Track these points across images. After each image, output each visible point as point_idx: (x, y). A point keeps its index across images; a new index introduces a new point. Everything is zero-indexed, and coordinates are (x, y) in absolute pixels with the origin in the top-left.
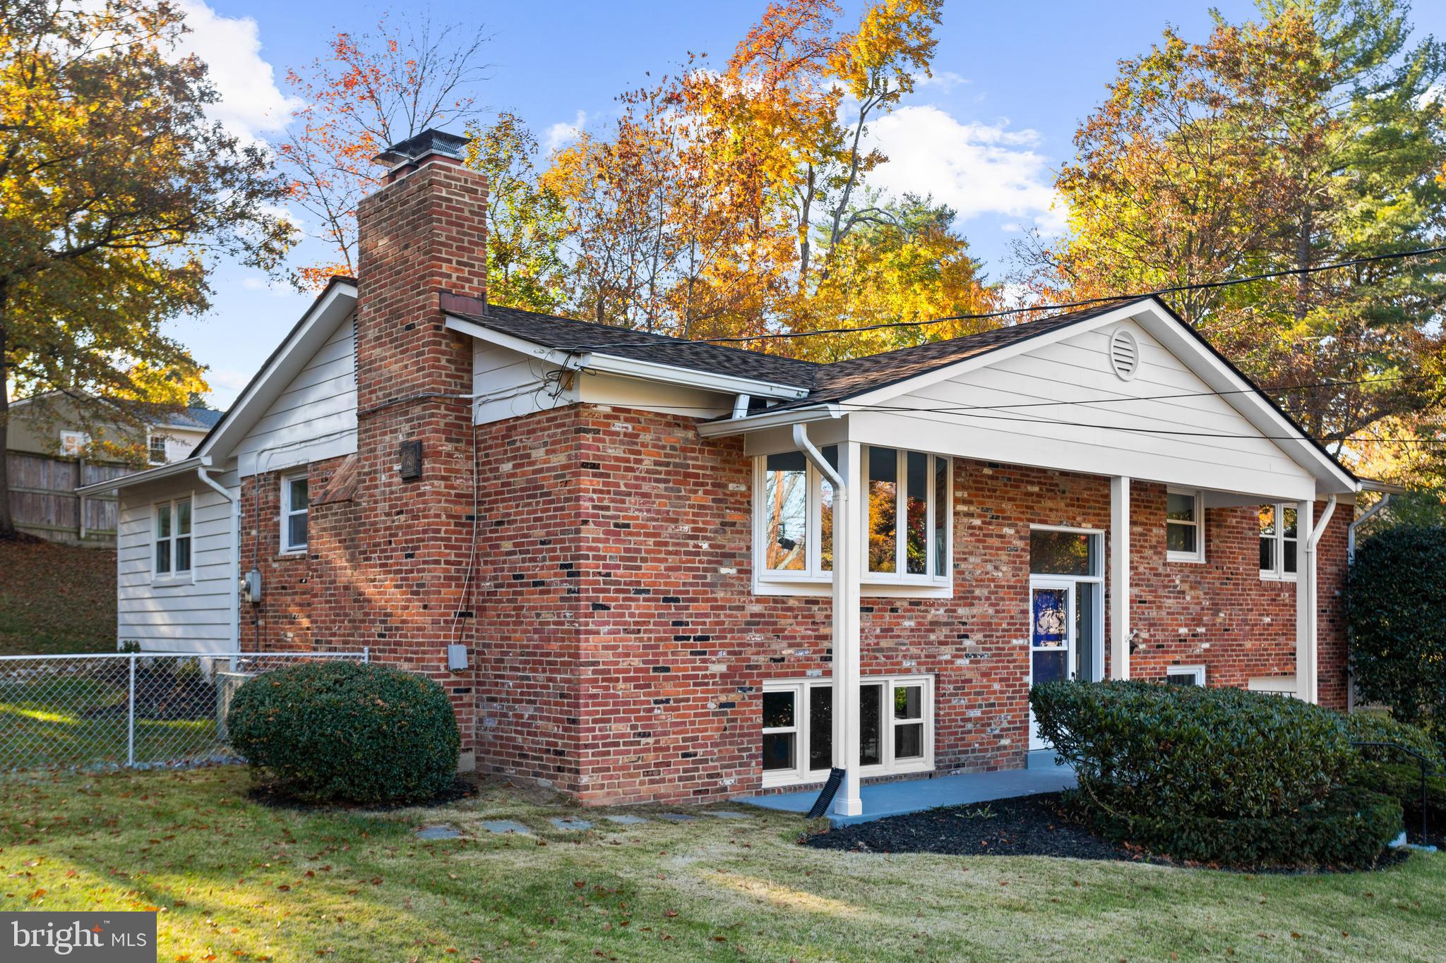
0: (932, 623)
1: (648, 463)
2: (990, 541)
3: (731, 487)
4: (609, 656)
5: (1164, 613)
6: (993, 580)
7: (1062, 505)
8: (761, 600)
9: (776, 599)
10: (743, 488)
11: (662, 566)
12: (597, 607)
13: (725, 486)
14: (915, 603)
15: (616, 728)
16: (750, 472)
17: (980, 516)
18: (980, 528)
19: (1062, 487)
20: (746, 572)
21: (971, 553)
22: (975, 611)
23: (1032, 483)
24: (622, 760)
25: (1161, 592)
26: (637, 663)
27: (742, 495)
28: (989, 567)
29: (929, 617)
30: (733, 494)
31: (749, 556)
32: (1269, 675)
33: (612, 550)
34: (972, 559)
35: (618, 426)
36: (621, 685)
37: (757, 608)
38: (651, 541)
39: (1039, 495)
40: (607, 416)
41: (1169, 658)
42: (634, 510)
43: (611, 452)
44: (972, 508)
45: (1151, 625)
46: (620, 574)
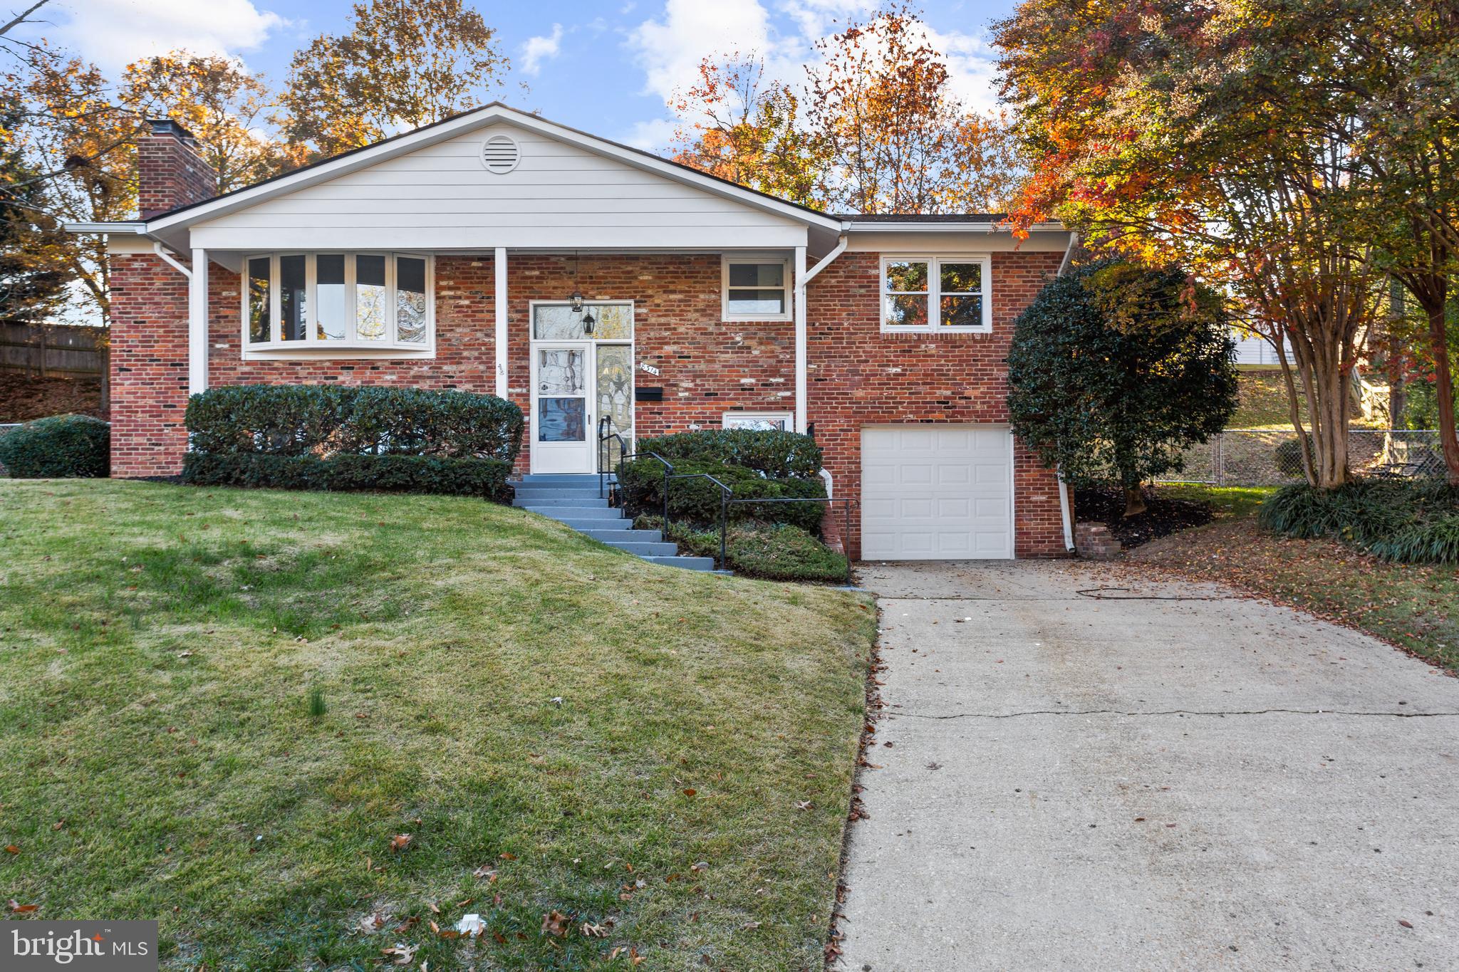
0: (414, 377)
1: (158, 284)
2: (479, 316)
3: (224, 294)
4: (131, 398)
5: (717, 366)
6: (484, 344)
7: (571, 283)
8: (249, 363)
9: (263, 363)
10: (234, 294)
11: (170, 345)
12: (122, 370)
13: (220, 294)
14: (395, 363)
15: (135, 440)
16: (240, 283)
17: (467, 298)
18: (468, 307)
19: (568, 269)
20: (237, 346)
21: (459, 326)
22: (463, 367)
23: (533, 269)
24: (140, 458)
25: (710, 348)
26: (151, 402)
27: (233, 298)
28: (479, 335)
29: (412, 373)
30: (226, 298)
31: (239, 337)
32: (901, 421)
33: (133, 338)
34: (459, 330)
35: (136, 265)
36: (140, 415)
37: (247, 369)
38: (161, 330)
39: (537, 277)
40: (128, 260)
41: (722, 404)
42: (149, 313)
43: (131, 280)
44: (459, 293)
45: (696, 376)
46: (139, 351)
